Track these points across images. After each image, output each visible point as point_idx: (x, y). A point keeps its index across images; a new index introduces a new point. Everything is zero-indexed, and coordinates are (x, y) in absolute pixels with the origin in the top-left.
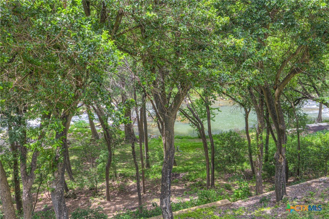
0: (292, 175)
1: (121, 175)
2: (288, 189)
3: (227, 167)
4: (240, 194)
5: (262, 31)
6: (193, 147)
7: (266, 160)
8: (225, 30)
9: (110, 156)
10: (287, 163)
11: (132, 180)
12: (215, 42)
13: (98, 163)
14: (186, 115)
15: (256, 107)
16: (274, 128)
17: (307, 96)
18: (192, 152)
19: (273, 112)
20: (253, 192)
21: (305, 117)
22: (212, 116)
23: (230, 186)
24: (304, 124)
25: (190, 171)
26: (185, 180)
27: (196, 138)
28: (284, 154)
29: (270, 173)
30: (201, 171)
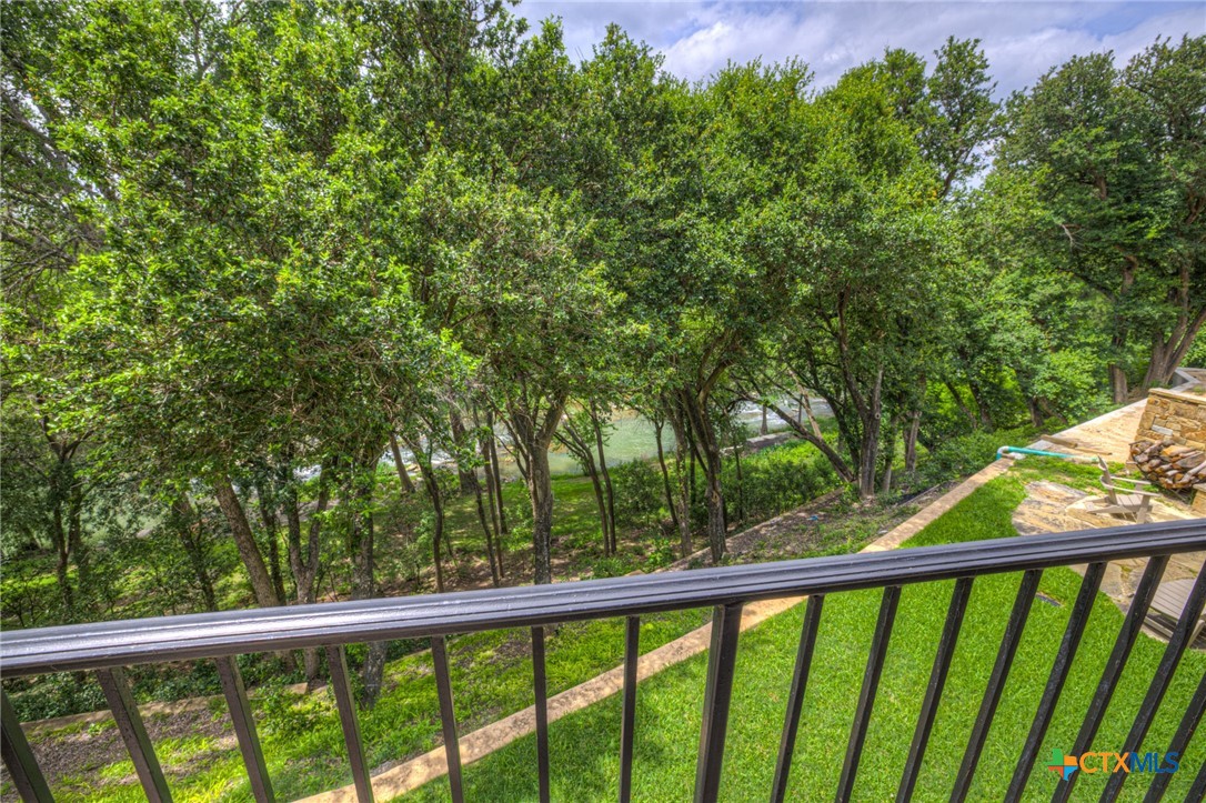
0: (732, 520)
1: (459, 550)
2: (729, 542)
3: (634, 519)
4: (658, 559)
5: (674, 308)
6: (577, 492)
7: (693, 501)
8: (623, 312)
9: (441, 519)
10: (724, 503)
11: (480, 557)
12: (608, 331)
13: (419, 534)
14: (562, 440)
15: (672, 419)
16: (700, 448)
17: (744, 398)
18: (575, 501)
19: (699, 427)
20: (677, 554)
21: (744, 428)
22: (604, 438)
23: (641, 549)
24: (743, 440)
25: (575, 532)
26: (568, 547)
27: (579, 476)
28: (720, 490)
29: (701, 519)
30: (594, 530)
